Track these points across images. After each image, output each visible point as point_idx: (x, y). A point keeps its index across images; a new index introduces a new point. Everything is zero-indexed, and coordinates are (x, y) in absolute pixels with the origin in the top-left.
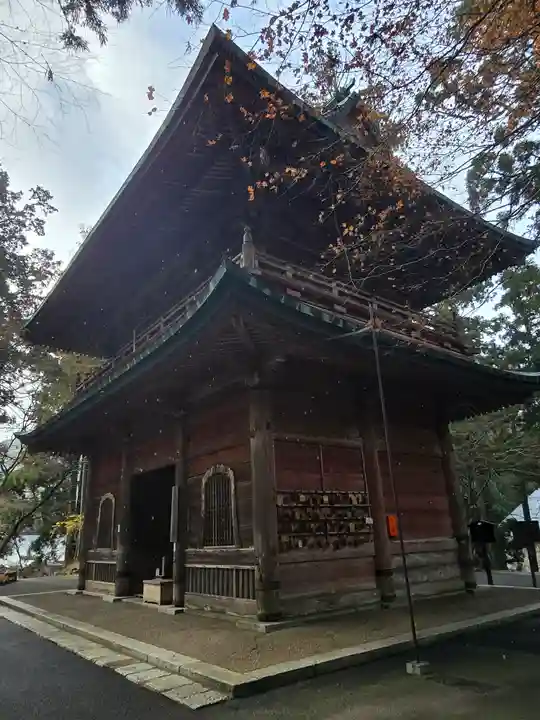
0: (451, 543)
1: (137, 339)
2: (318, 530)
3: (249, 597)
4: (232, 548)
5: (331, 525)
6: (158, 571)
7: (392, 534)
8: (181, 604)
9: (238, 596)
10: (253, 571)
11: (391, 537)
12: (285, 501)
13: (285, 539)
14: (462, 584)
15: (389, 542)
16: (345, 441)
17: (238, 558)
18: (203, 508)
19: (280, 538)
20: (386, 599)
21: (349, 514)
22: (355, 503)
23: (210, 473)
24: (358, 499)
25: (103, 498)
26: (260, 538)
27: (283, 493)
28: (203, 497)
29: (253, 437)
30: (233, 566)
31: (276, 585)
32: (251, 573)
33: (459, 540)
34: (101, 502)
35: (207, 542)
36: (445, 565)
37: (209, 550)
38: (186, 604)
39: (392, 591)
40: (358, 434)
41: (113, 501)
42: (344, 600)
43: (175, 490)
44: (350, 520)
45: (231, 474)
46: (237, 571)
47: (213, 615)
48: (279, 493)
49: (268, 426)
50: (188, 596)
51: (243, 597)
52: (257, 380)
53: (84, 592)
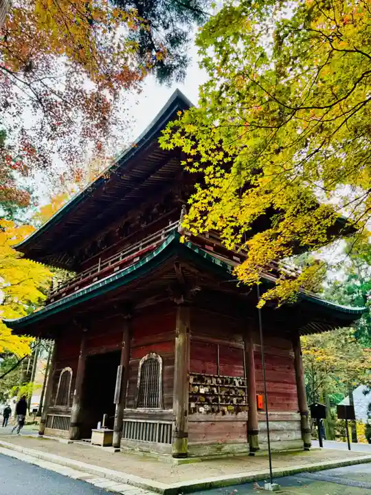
0: (297, 416)
1: (101, 263)
2: (213, 401)
3: (167, 442)
4: (157, 410)
5: (221, 398)
6: (99, 424)
7: (260, 407)
8: (118, 446)
9: (159, 441)
10: (171, 425)
11: (259, 410)
12: (195, 380)
13: (193, 405)
14: (302, 444)
15: (257, 413)
16: (233, 343)
17: (161, 416)
18: (139, 381)
19: (190, 405)
20: (253, 450)
21: (234, 393)
22: (237, 385)
23: (146, 358)
24: (239, 383)
25: (63, 371)
26: (177, 403)
27: (193, 375)
28: (139, 374)
29: (178, 337)
30: (157, 422)
31: (186, 435)
32: (169, 426)
33: (302, 415)
34: (62, 373)
35: (139, 405)
36: (292, 430)
37: (141, 410)
38: (121, 446)
39: (257, 445)
40: (241, 340)
41: (71, 373)
42: (227, 448)
43: (120, 368)
44: (234, 396)
45: (160, 360)
46: (160, 425)
47: (141, 454)
48: (191, 375)
49: (188, 331)
50: (123, 441)
51: (163, 442)
52: (182, 300)
53: (44, 436)
